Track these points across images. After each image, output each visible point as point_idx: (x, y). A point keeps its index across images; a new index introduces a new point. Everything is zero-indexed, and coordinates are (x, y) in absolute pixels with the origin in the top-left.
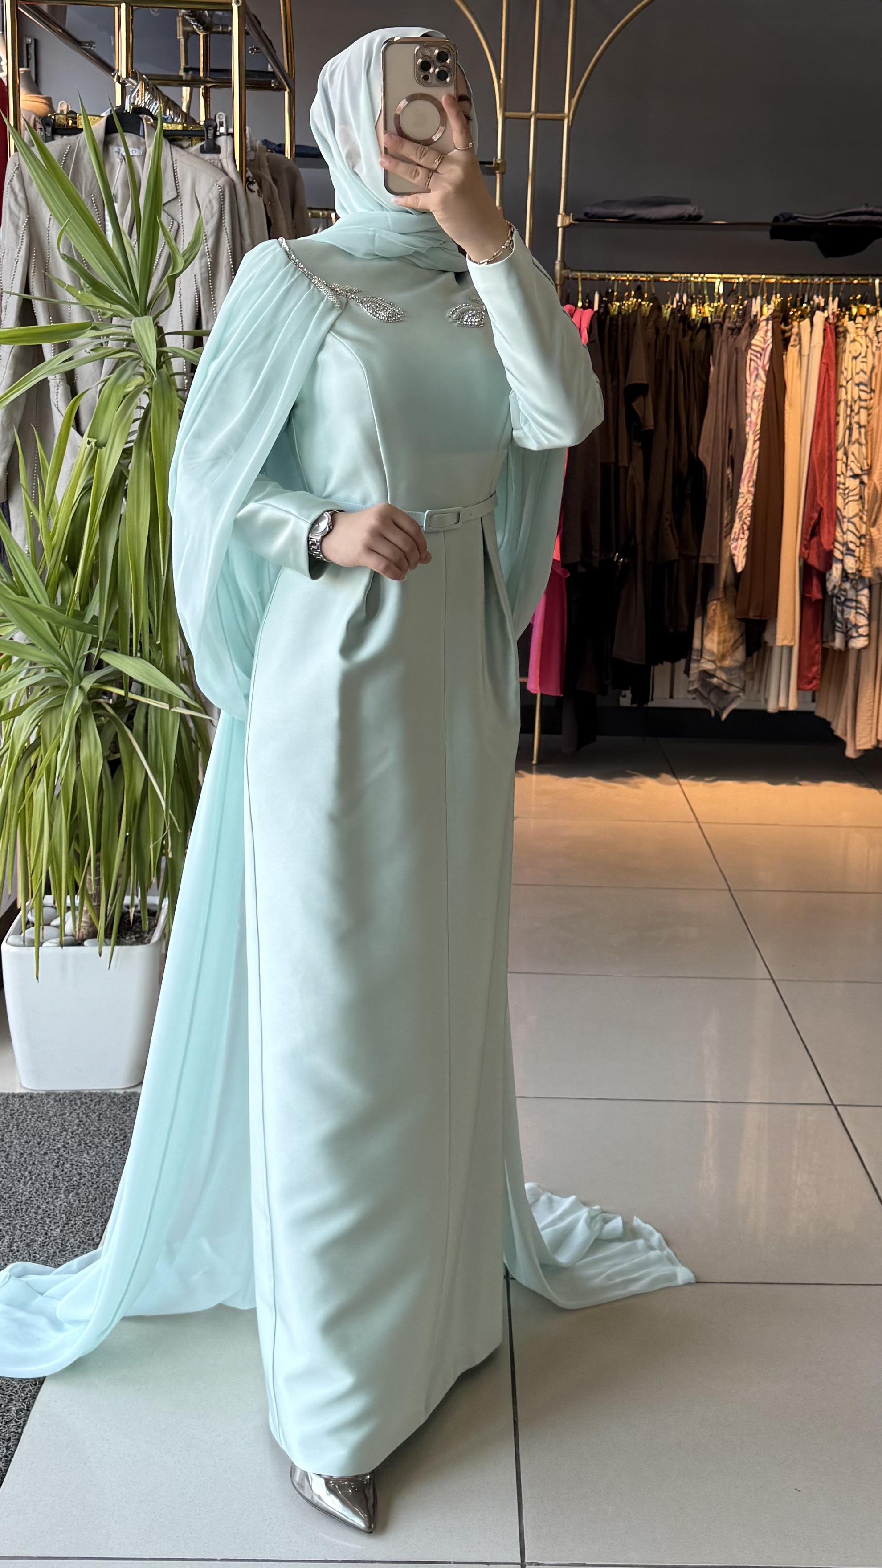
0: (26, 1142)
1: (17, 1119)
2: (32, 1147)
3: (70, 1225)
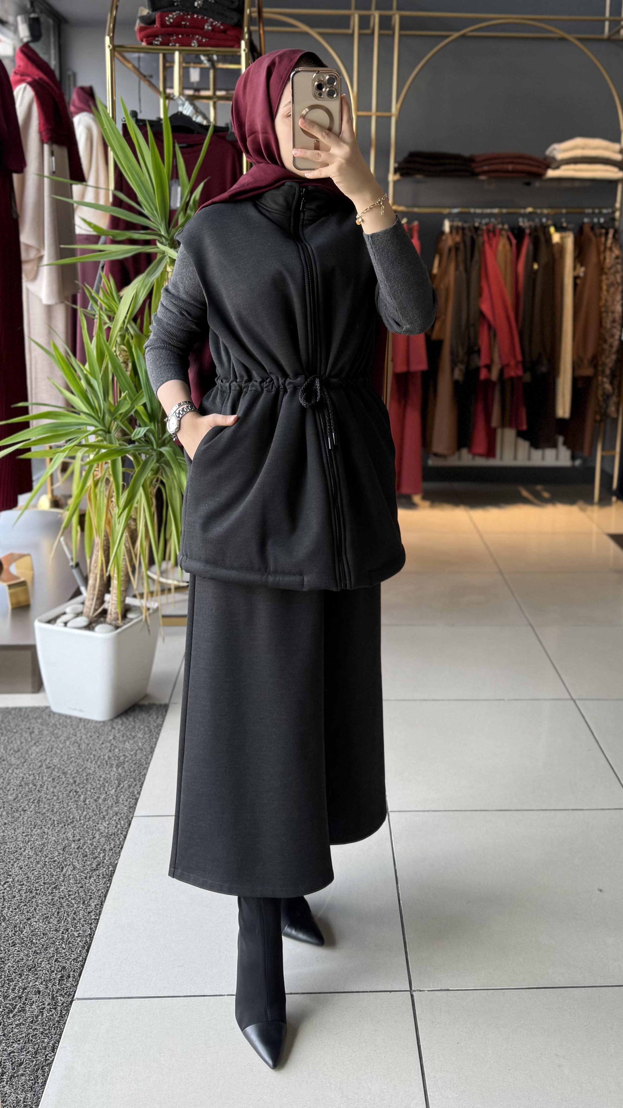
0: (91, 737)
1: (84, 722)
2: (94, 740)
3: (120, 787)
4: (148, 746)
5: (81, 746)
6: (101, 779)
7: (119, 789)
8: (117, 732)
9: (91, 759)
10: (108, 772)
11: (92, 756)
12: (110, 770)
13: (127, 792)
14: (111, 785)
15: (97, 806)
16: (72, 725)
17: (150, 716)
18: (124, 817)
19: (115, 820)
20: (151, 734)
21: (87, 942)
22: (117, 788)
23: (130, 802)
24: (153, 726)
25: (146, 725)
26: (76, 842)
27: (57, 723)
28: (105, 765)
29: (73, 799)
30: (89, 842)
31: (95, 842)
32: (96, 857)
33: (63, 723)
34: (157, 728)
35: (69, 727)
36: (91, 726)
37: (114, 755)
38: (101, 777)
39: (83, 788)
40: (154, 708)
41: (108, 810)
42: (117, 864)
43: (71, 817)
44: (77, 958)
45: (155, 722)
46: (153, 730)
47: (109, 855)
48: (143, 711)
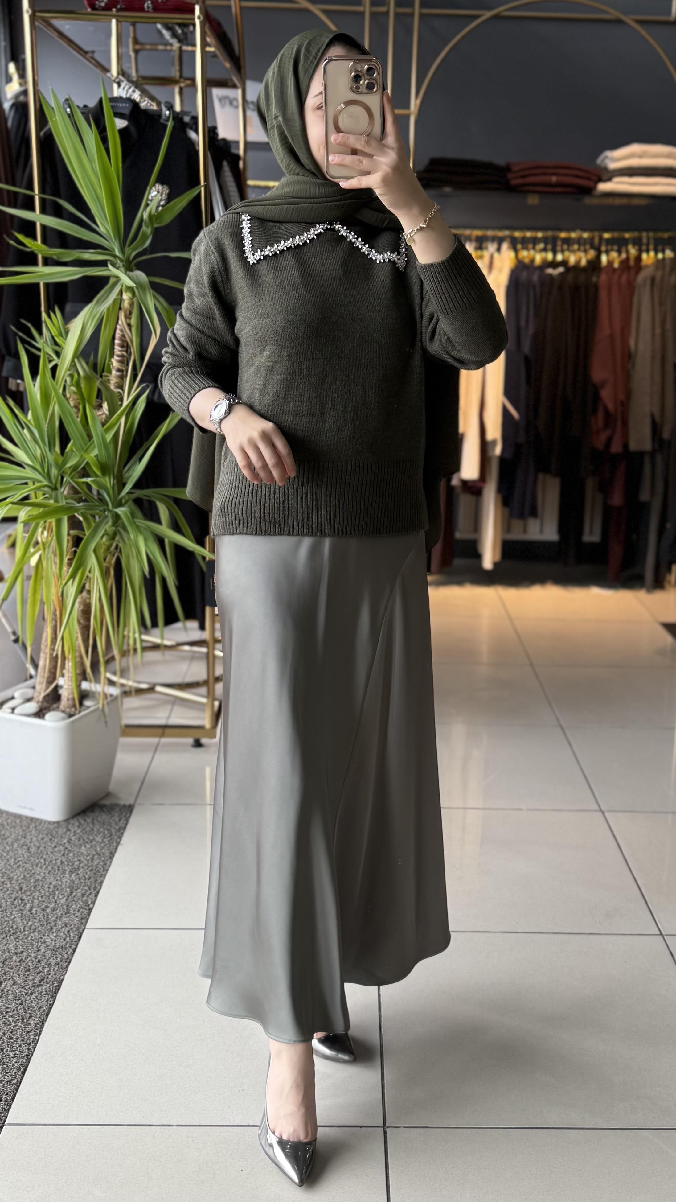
0: (42, 839)
1: (35, 823)
2: (45, 843)
3: (73, 896)
4: (107, 851)
5: (30, 849)
6: (52, 886)
7: (70, 898)
8: (72, 834)
9: (41, 863)
10: (59, 878)
11: (42, 860)
12: (62, 876)
13: (80, 902)
14: (62, 893)
15: (44, 917)
16: (21, 826)
17: (111, 818)
18: (75, 929)
19: (64, 932)
20: (112, 837)
21: (24, 1063)
22: (68, 897)
23: (83, 912)
24: (115, 829)
25: (106, 828)
26: (18, 955)
27: (5, 823)
28: (57, 871)
29: (18, 908)
30: (33, 955)
31: (40, 955)
32: (40, 972)
33: (11, 823)
34: (119, 831)
35: (18, 828)
36: (43, 827)
37: (68, 860)
38: (51, 883)
39: (30, 895)
40: (117, 809)
41: (56, 921)
42: (63, 980)
43: (14, 927)
44: (11, 1080)
45: (118, 825)
46: (114, 834)
47: (54, 969)
48: (103, 811)
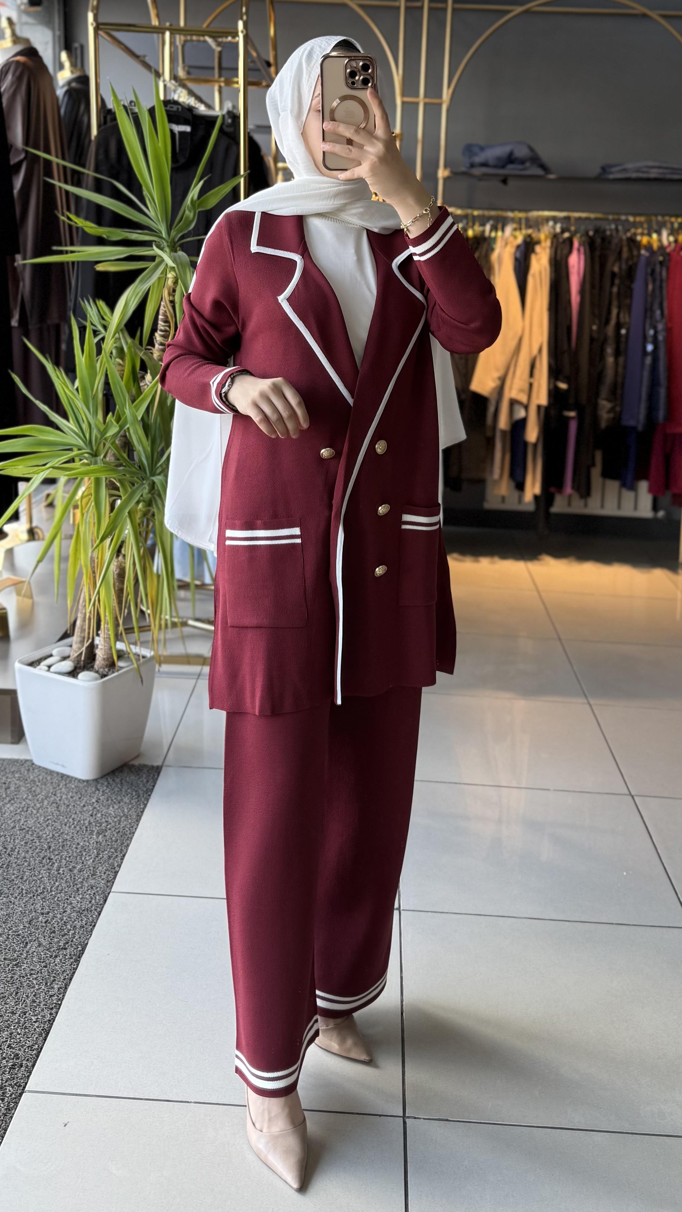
0: (72, 797)
1: (65, 781)
2: (75, 801)
3: (99, 858)
4: (134, 813)
5: (60, 807)
6: (79, 846)
8: (101, 793)
9: (70, 822)
10: (86, 839)
11: (71, 820)
12: (89, 837)
13: (105, 863)
14: (89, 854)
15: (71, 877)
16: (52, 782)
17: (138, 779)
18: (100, 892)
19: (91, 894)
20: (139, 799)
21: (46, 1029)
22: (95, 859)
23: (109, 875)
24: (142, 790)
25: (134, 789)
26: (45, 915)
27: (36, 779)
28: (84, 831)
29: (46, 866)
30: (59, 916)
31: (65, 916)
32: (65, 934)
33: (42, 779)
35: (48, 785)
36: (73, 784)
37: (96, 820)
38: (78, 844)
39: (56, 855)
40: (145, 770)
41: (82, 882)
42: (87, 944)
43: (42, 887)
44: (33, 1045)
45: (145, 787)
46: (141, 795)
47: (78, 933)
48: (132, 772)
